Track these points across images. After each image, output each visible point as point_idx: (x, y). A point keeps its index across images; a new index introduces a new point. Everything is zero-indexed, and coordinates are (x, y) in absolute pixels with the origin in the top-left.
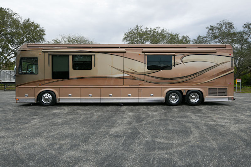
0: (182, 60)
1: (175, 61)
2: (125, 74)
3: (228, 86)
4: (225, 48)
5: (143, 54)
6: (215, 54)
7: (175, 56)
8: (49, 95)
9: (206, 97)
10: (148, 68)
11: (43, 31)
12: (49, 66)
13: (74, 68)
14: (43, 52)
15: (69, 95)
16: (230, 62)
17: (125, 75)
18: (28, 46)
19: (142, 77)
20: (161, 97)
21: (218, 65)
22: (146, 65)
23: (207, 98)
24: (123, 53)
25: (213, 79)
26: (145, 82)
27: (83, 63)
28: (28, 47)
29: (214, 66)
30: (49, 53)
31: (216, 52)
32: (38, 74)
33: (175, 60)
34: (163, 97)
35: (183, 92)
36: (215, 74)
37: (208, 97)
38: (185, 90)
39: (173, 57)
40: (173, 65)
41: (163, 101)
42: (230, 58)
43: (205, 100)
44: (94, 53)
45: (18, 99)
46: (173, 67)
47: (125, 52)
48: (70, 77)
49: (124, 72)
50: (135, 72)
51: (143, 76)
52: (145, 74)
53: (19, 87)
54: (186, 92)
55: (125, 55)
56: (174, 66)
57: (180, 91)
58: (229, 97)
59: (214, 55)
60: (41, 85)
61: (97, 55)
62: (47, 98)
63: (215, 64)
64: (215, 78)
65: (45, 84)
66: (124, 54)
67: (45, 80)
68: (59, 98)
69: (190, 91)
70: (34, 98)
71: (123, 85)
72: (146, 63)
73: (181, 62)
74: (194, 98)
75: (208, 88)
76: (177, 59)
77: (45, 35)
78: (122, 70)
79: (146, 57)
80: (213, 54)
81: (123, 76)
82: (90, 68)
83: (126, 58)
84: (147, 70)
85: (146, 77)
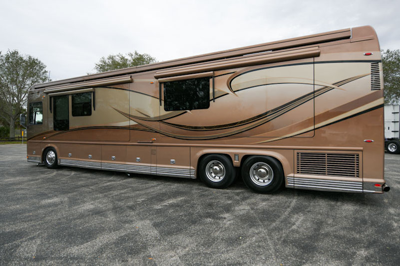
0: (230, 86)
1: (216, 90)
2: (131, 121)
3: (362, 148)
4: (348, 38)
5: (157, 80)
6: (317, 59)
7: (215, 78)
8: (53, 153)
9: (292, 175)
10: (166, 109)
12: (51, 112)
13: (74, 115)
15: (70, 154)
16: (369, 78)
17: (133, 123)
18: (36, 87)
19: (156, 126)
20: (189, 167)
21: (326, 89)
22: (163, 102)
23: (295, 178)
24: (129, 84)
25: (312, 128)
28: (35, 89)
29: (314, 94)
30: (50, 94)
31: (318, 55)
33: (216, 87)
34: (192, 168)
35: (233, 158)
36: (315, 115)
37: (297, 175)
39: (211, 80)
40: (211, 97)
41: (193, 176)
42: (369, 64)
43: (289, 184)
44: (93, 88)
46: (211, 103)
47: (131, 82)
48: (70, 127)
49: (130, 117)
50: (145, 117)
51: (158, 123)
52: (161, 121)
53: (29, 141)
54: (240, 159)
55: (131, 86)
56: (214, 99)
58: (365, 180)
59: (314, 63)
60: (45, 139)
62: (51, 157)
63: (317, 88)
64: (317, 126)
65: (48, 138)
67: (48, 133)
68: (60, 158)
70: (40, 156)
71: (129, 141)
72: (163, 98)
73: (228, 91)
74: (262, 176)
75: (296, 151)
76: (220, 85)
78: (127, 115)
79: (163, 86)
80: (311, 60)
81: (128, 125)
82: (89, 114)
83: (133, 91)
84: (163, 113)
85: (162, 124)
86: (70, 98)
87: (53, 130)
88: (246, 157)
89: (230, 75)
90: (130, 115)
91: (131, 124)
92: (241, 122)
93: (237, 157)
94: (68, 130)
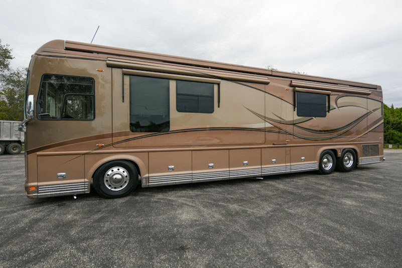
0: (336, 103)
1: (330, 105)
2: (267, 123)
3: (379, 142)
4: (376, 89)
5: (292, 88)
6: (368, 96)
8: (122, 170)
9: (361, 158)
10: (298, 115)
12: (123, 102)
13: (180, 109)
14: (109, 66)
15: (169, 167)
16: (381, 109)
17: (268, 125)
19: (289, 128)
20: (314, 162)
21: (370, 112)
22: (296, 109)
23: (362, 160)
24: (263, 85)
25: (366, 132)
26: (295, 137)
27: (196, 98)
29: (367, 114)
30: (124, 70)
31: (369, 94)
32: (94, 118)
33: (330, 103)
34: (316, 162)
36: (368, 125)
38: (340, 149)
39: (327, 97)
40: (327, 109)
41: (316, 167)
42: (381, 104)
43: (360, 163)
45: (37, 187)
46: (327, 113)
47: (267, 83)
48: (172, 128)
49: (265, 119)
50: (280, 119)
51: (292, 126)
52: (294, 124)
53: (38, 153)
54: (341, 152)
55: (267, 88)
56: (329, 111)
57: (335, 151)
58: (380, 156)
59: (367, 98)
60: (102, 147)
61: (223, 83)
62: (119, 177)
63: (368, 111)
64: (368, 131)
65: (113, 144)
66: (266, 86)
67: (112, 135)
68: (147, 175)
69: (345, 150)
70: (83, 180)
71: (264, 144)
72: (296, 104)
73: (335, 106)
74: (346, 161)
75: (362, 145)
76: (333, 102)
78: (262, 116)
79: (296, 94)
80: (366, 96)
81: (264, 127)
82: (211, 110)
83: (268, 93)
84: (296, 118)
85: (295, 128)
86: (173, 85)
87: (129, 130)
89: (336, 96)
90: (265, 117)
93: (339, 151)
94: (168, 131)
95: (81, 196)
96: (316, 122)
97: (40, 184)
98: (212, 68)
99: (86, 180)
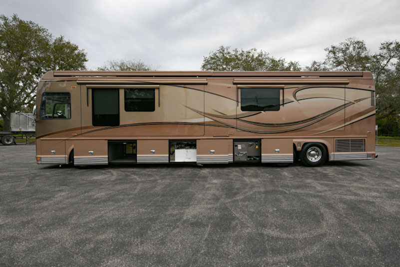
0: (295, 96)
1: (285, 98)
2: (206, 118)
3: (366, 136)
4: (362, 76)
5: (235, 86)
6: (347, 86)
7: (285, 90)
9: (333, 153)
10: (243, 109)
11: (83, 55)
12: (88, 106)
13: (127, 109)
14: (79, 84)
16: (370, 99)
17: (207, 120)
18: (55, 74)
19: (233, 123)
21: (351, 103)
22: (240, 104)
23: (334, 156)
24: (203, 86)
25: (344, 125)
26: (238, 130)
27: (140, 100)
28: (55, 76)
29: (345, 106)
30: (87, 85)
31: (347, 84)
32: (70, 118)
33: (285, 96)
35: (296, 145)
36: (346, 117)
37: (335, 153)
38: (300, 143)
39: (281, 91)
40: (281, 103)
42: (370, 92)
43: (331, 159)
44: (158, 86)
45: (41, 158)
46: (281, 107)
47: (206, 84)
48: (121, 123)
49: (205, 115)
50: (221, 115)
51: (235, 120)
52: (237, 119)
53: (41, 139)
54: (301, 146)
55: (206, 88)
56: (283, 104)
58: (368, 153)
59: (345, 88)
60: (75, 136)
61: (162, 88)
63: (346, 102)
64: (346, 124)
65: (81, 134)
66: (205, 86)
67: (81, 128)
69: (308, 144)
70: (64, 156)
71: (203, 136)
72: (240, 100)
73: (293, 99)
74: (313, 156)
75: (335, 139)
76: (288, 95)
77: (86, 61)
78: (201, 112)
79: (239, 90)
80: (343, 86)
81: (203, 121)
82: (152, 109)
83: (208, 92)
84: (240, 112)
85: (239, 122)
86: (122, 93)
87: (92, 125)
88: (305, 144)
89: (295, 89)
90: (204, 113)
91: (206, 121)
92: (302, 121)
93: (299, 144)
94: (119, 125)
95: (64, 166)
96: (266, 116)
97: (42, 156)
98: (155, 76)
99: (66, 156)
